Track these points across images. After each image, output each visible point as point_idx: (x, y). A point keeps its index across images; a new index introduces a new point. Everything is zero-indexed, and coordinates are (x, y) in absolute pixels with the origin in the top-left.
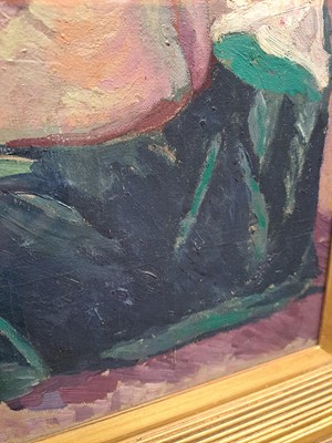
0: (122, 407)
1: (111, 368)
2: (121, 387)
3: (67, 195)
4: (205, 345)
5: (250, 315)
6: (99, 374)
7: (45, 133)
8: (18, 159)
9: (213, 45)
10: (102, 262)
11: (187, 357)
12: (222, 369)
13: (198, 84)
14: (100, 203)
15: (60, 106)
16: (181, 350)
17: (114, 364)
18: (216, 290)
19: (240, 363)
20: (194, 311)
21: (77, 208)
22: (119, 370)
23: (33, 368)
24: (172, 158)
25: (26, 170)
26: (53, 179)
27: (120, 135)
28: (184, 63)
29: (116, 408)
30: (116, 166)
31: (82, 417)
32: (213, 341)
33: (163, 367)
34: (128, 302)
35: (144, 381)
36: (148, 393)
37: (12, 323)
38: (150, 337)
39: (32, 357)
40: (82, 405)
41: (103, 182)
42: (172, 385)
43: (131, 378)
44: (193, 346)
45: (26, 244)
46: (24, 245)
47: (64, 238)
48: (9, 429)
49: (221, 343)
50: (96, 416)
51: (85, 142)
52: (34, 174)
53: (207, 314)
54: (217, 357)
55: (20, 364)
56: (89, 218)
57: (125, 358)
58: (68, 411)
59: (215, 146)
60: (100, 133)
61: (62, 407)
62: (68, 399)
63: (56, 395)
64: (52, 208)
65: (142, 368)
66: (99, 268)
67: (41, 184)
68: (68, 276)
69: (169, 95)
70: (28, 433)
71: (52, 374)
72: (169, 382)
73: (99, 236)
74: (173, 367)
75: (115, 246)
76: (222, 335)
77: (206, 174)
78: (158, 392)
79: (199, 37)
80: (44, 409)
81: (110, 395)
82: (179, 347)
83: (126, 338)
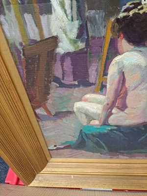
1: (119, 153)
2: (120, 156)
4: (140, 154)
6: (117, 153)
12: (141, 158)
14: (126, 133)
16: (134, 154)
17: (120, 153)
18: (145, 147)
19: (146, 158)
20: (139, 149)
21: (122, 133)
29: (118, 158)
30: (132, 129)
31: (111, 158)
33: (129, 155)
35: (124, 156)
36: (124, 158)
39: (106, 149)
40: (112, 156)
42: (130, 158)
43: (122, 155)
44: (137, 154)
49: (142, 154)
50: (113, 158)
51: (127, 126)
53: (141, 150)
54: (141, 156)
56: (123, 135)
58: (109, 157)
62: (110, 155)
63: (108, 154)
64: (117, 133)
65: (125, 154)
67: (117, 130)
71: (109, 152)
73: (124, 137)
74: (131, 155)
75: (127, 139)
78: (126, 158)
80: (105, 155)
81: (117, 156)
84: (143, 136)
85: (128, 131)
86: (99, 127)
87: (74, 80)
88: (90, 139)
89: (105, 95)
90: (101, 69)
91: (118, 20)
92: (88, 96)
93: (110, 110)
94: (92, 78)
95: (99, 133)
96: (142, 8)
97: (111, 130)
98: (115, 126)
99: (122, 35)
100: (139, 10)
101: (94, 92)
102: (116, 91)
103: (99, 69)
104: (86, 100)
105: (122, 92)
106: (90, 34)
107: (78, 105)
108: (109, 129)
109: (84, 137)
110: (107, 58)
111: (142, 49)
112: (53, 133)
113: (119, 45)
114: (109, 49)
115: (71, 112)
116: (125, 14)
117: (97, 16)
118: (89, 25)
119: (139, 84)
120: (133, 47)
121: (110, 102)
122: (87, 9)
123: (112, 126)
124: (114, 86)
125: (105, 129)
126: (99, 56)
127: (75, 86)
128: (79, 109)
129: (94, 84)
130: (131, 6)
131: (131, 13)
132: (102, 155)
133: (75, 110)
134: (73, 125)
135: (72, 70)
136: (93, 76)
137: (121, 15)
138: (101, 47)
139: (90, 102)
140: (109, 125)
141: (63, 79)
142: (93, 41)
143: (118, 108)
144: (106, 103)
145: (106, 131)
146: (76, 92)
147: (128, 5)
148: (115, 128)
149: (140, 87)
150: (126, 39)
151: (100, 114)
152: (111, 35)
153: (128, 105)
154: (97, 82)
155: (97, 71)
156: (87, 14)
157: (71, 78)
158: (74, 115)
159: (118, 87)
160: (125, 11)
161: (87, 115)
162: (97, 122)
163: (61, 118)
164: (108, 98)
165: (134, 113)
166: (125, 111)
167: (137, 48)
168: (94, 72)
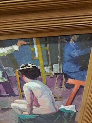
84: (55, 119)
85: (46, 117)
86: (28, 115)
87: (7, 94)
88: (26, 122)
89: (26, 100)
90: (19, 89)
91: (20, 70)
92: (17, 101)
93: (31, 107)
94: (16, 93)
95: (30, 118)
96: (29, 66)
97: (36, 117)
98: (37, 115)
99: (24, 76)
100: (28, 67)
101: (19, 99)
102: (31, 98)
103: (18, 89)
104: (17, 102)
105: (34, 99)
106: (9, 76)
107: (13, 105)
108: (35, 116)
109: (22, 121)
110: (21, 85)
111: (36, 81)
112: (3, 119)
113: (24, 79)
114: (20, 81)
115: (10, 108)
116: (22, 68)
117: (9, 69)
118: (7, 72)
119: (42, 95)
120: (31, 80)
121: (30, 103)
122: (4, 67)
124: (29, 96)
125: (32, 116)
126: (16, 84)
127: (8, 96)
128: (14, 107)
129: (18, 95)
130: (24, 66)
131: (25, 68)
133: (12, 107)
134: (13, 114)
135: (4, 89)
136: (16, 92)
137: (21, 69)
138: (16, 80)
139: (19, 103)
140: (34, 114)
141: (1, 93)
142: (11, 78)
143: (35, 106)
144: (28, 104)
146: (10, 99)
147: (22, 65)
148: (38, 116)
149: (43, 96)
150: (27, 77)
151: (27, 109)
152: (19, 76)
153: (40, 104)
154: (19, 94)
155: (17, 89)
156: (4, 68)
157: (5, 93)
158: (12, 109)
159: (31, 96)
160: (22, 67)
161: (19, 110)
162: (27, 113)
163: (5, 111)
164: (28, 102)
165: (45, 108)
166: (40, 107)
167: (33, 81)
168: (16, 90)
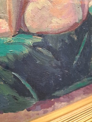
0: (55, 109)
1: (54, 98)
2: (56, 104)
3: (49, 48)
4: (77, 92)
5: (88, 83)
6: (51, 100)
7: (46, 30)
8: (39, 37)
9: (89, 8)
10: (55, 68)
11: (72, 95)
12: (79, 98)
13: (84, 18)
14: (57, 51)
15: (51, 23)
16: (71, 93)
18: (82, 76)
19: (84, 96)
20: (76, 82)
21: (51, 52)
22: (56, 99)
23: (35, 99)
24: (76, 39)
25: (40, 41)
26: (47, 44)
27: (65, 32)
28: (82, 13)
30: (62, 40)
31: (45, 113)
32: (79, 90)
33: (66, 98)
34: (61, 79)
35: (62, 102)
36: (62, 105)
37: (31, 85)
38: (64, 89)
40: (45, 109)
41: (58, 45)
42: (68, 103)
43: (58, 101)
44: (74, 92)
45: (38, 62)
46: (37, 62)
47: (47, 61)
48: (26, 117)
49: (81, 91)
50: (49, 112)
51: (56, 33)
52: (42, 42)
53: (78, 83)
54: (79, 95)
55: (31, 98)
56: (54, 55)
57: (58, 95)
58: (42, 111)
59: (86, 36)
60: (60, 31)
61: (40, 110)
62: (42, 108)
63: (39, 107)
65: (62, 98)
66: (54, 69)
67: (43, 45)
68: (47, 72)
69: (77, 21)
70: (31, 118)
71: (39, 100)
72: (68, 102)
73: (55, 60)
74: (69, 98)
76: (81, 89)
77: (83, 44)
78: (64, 105)
79: (86, 6)
80: (36, 111)
81: (53, 106)
82: (71, 92)
83: (59, 90)
123: (33, 34)
132: (31, 112)
145: (26, 51)
